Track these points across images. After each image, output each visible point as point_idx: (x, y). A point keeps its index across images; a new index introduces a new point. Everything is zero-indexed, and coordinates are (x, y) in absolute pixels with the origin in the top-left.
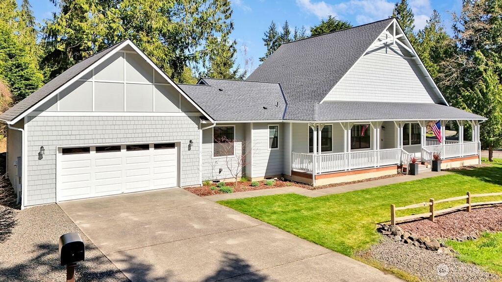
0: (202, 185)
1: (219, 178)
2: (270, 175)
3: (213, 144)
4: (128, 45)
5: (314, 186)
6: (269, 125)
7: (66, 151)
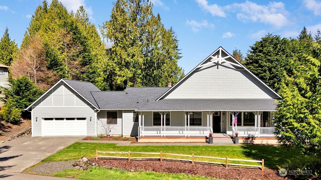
0: (97, 136)
1: (109, 134)
2: (133, 135)
3: (106, 119)
4: (62, 81)
5: (139, 142)
6: (133, 111)
7: (46, 119)
